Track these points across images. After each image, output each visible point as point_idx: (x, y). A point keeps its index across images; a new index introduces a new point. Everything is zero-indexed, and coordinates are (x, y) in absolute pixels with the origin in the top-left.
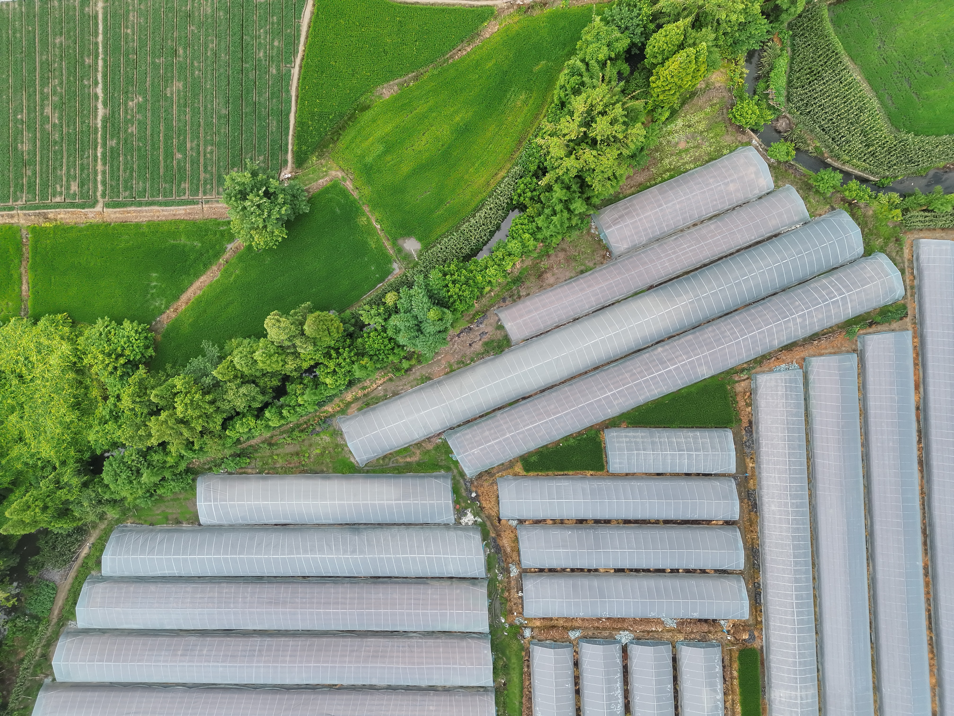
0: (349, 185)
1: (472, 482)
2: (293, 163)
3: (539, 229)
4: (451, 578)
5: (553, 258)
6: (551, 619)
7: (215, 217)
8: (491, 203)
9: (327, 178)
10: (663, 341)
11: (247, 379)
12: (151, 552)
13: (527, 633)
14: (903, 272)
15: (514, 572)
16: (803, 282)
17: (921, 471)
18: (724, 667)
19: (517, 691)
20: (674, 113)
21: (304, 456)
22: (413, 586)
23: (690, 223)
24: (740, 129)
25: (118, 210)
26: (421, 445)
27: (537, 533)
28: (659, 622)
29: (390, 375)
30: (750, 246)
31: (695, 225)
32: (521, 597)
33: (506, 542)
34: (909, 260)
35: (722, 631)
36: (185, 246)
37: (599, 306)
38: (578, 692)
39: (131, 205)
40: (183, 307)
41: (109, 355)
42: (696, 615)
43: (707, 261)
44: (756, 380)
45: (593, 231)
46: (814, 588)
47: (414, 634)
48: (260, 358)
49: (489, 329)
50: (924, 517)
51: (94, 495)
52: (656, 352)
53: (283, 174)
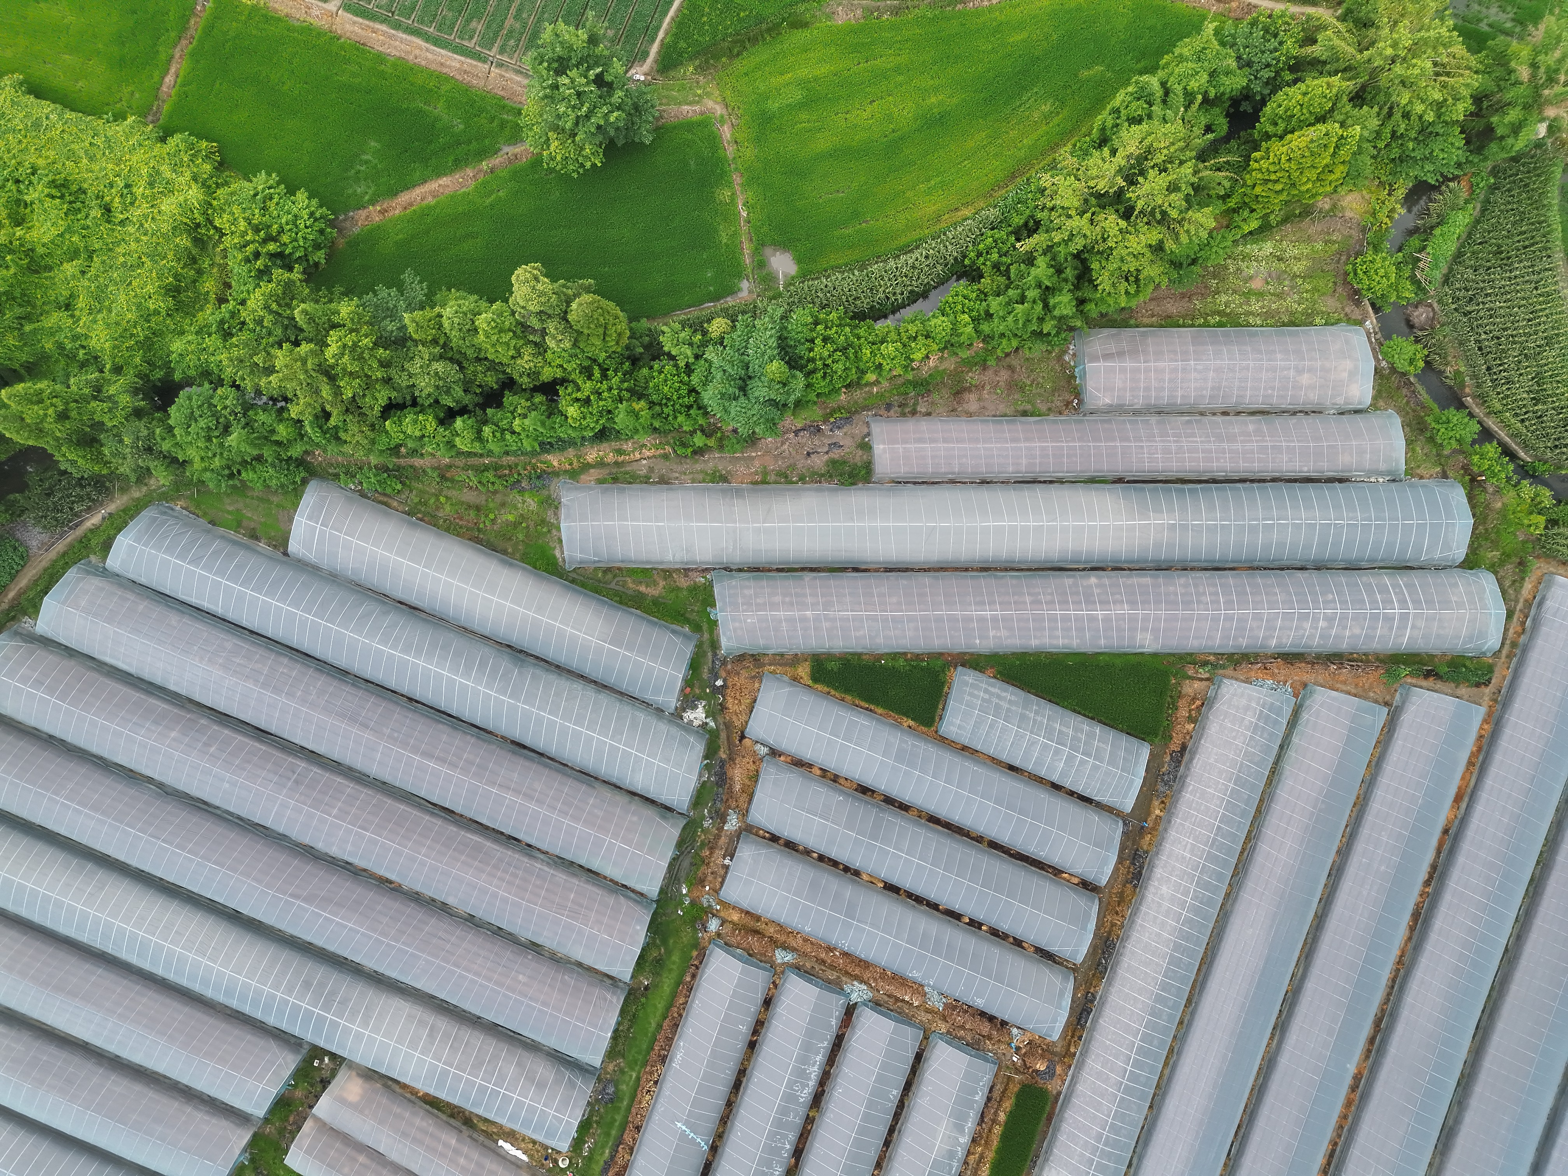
0: (727, 133)
1: (724, 663)
2: (656, 61)
3: (989, 316)
4: (633, 794)
5: (990, 373)
6: (758, 918)
7: (502, 93)
8: (931, 248)
9: (697, 108)
10: (1102, 569)
11: (450, 355)
12: (195, 561)
13: (713, 925)
14: (1510, 615)
15: (733, 823)
16: (1352, 567)
17: (1412, 929)
18: (989, 1099)
19: (661, 1006)
20: (1264, 230)
21: (487, 516)
22: (570, 782)
23: (1220, 405)
24: (1355, 296)
25: (360, 20)
26: (671, 575)
27: (793, 779)
28: (918, 988)
29: (668, 449)
30: (1295, 481)
31: (1225, 413)
32: (727, 868)
33: (738, 775)
34: (1526, 601)
35: (1009, 1044)
36: (437, 119)
37: (1029, 476)
38: (752, 1045)
39: (382, 22)
40: (397, 212)
41: (257, 230)
42: (980, 1003)
43: (1221, 475)
44: (1219, 687)
45: (1067, 358)
46: (1175, 1037)
47: (542, 856)
48: (485, 325)
49: (847, 442)
50: (1387, 1001)
51: (146, 433)
52: (1085, 582)
53: (633, 71)
